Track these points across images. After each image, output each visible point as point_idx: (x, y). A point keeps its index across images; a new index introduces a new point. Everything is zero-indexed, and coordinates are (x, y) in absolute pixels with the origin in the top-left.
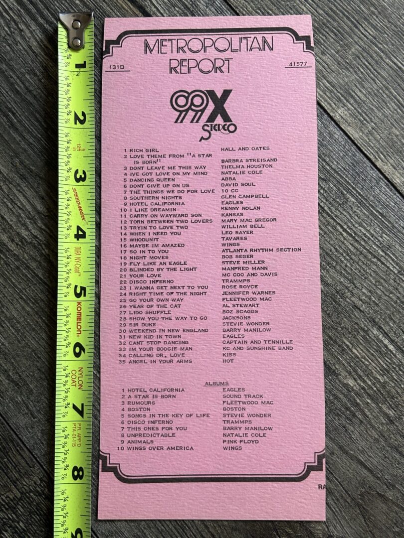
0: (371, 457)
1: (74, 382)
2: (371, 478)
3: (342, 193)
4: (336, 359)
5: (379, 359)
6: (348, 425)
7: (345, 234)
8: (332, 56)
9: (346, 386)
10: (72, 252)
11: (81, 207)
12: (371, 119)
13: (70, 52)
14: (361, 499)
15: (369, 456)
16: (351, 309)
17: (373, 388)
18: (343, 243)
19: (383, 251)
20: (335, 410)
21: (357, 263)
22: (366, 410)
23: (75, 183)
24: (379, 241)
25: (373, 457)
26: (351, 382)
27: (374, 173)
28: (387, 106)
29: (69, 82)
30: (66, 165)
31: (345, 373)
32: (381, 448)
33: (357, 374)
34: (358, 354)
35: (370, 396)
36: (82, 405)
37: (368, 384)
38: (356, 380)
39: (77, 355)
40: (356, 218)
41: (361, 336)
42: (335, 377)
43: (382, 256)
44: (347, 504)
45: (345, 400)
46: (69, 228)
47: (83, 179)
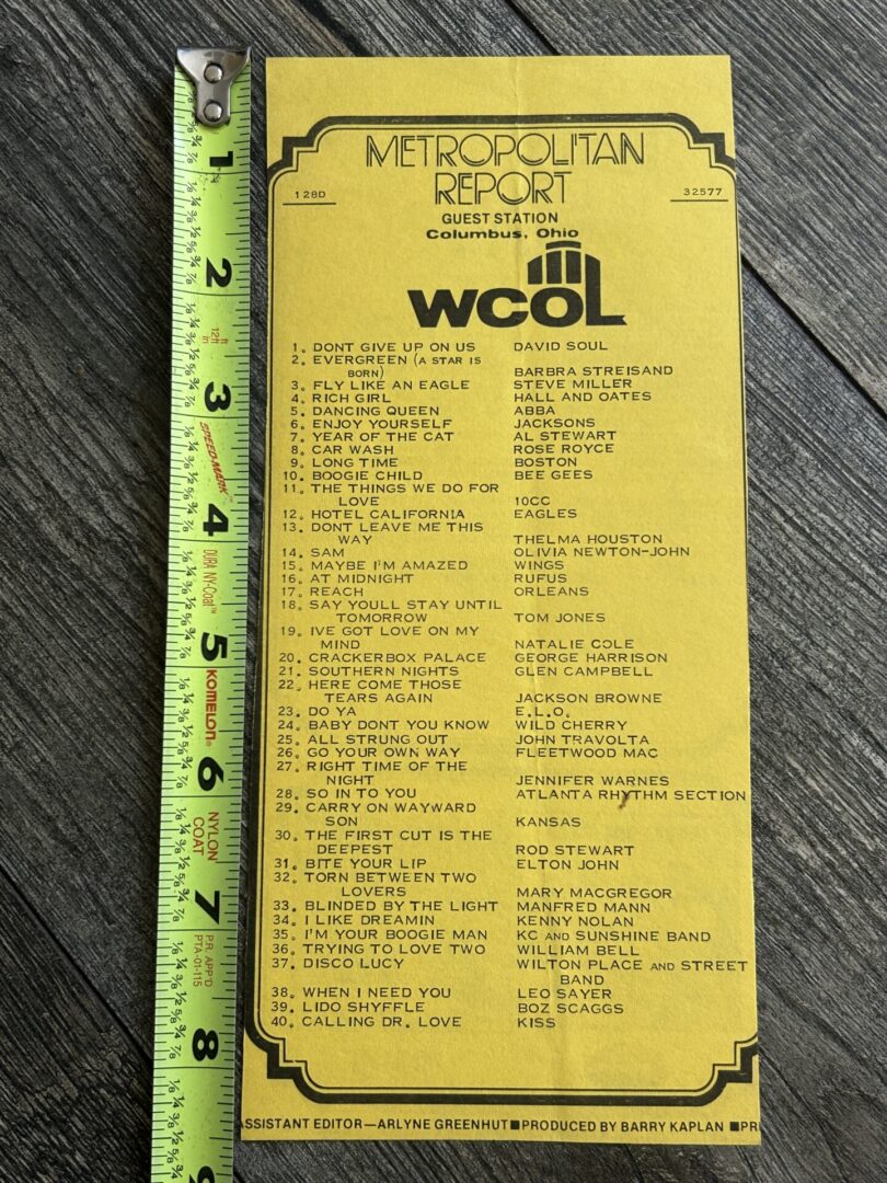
0: (847, 1015)
1: (199, 843)
2: (847, 1061)
3: (783, 440)
4: (771, 800)
5: (864, 801)
6: (796, 945)
7: (789, 529)
8: (763, 147)
9: (792, 858)
10: (198, 560)
11: (217, 464)
12: (844, 282)
13: (199, 131)
14: (826, 1107)
15: (843, 1013)
16: (802, 692)
17: (850, 864)
18: (785, 547)
19: (872, 566)
20: (769, 912)
21: (817, 591)
22: (837, 913)
23: (206, 412)
24: (863, 543)
25: (851, 1013)
26: (803, 851)
27: (852, 399)
28: (880, 254)
29: (195, 195)
30: (188, 373)
31: (789, 829)
32: (868, 995)
33: (817, 833)
34: (818, 789)
35: (844, 880)
36: (217, 894)
37: (842, 857)
38: (813, 846)
39: (207, 785)
40: (814, 494)
41: (826, 749)
42: (768, 839)
43: (869, 576)
44: (794, 1118)
45: (789, 890)
46: (192, 509)
47: (223, 404)
